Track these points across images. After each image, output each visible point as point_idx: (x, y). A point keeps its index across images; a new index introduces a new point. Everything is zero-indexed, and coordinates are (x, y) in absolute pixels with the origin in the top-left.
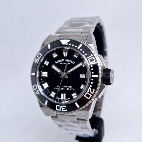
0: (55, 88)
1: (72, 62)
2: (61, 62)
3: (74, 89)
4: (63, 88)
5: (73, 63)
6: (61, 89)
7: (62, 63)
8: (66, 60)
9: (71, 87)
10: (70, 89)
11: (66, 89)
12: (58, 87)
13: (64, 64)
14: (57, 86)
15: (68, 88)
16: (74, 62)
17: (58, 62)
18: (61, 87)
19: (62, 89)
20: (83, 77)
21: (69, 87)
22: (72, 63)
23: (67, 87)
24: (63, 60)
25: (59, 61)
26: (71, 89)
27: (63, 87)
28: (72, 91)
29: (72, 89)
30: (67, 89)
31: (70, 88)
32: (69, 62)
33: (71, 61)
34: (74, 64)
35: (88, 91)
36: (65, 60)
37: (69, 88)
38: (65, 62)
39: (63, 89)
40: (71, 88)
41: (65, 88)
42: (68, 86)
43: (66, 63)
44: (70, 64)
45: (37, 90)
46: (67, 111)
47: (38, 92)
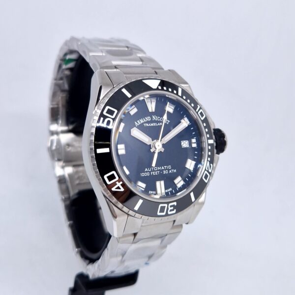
0: (143, 175)
2: (145, 123)
3: (175, 171)
4: (156, 172)
5: (167, 122)
6: (154, 174)
7: (147, 125)
8: (154, 118)
9: (170, 167)
10: (169, 171)
11: (163, 172)
12: (146, 172)
13: (152, 125)
14: (146, 170)
15: (165, 170)
17: (139, 123)
18: (154, 171)
23: (163, 168)
24: (148, 119)
25: (142, 121)
26: (170, 172)
27: (156, 169)
28: (173, 173)
30: (165, 172)
31: (169, 170)
32: (160, 122)
33: (162, 120)
34: (168, 124)
36: (152, 118)
37: (167, 169)
38: (152, 122)
39: (157, 173)
40: (171, 169)
41: (159, 170)
42: (165, 167)
43: (154, 124)
44: (161, 124)
45: (117, 183)
46: (176, 213)
47: (121, 187)
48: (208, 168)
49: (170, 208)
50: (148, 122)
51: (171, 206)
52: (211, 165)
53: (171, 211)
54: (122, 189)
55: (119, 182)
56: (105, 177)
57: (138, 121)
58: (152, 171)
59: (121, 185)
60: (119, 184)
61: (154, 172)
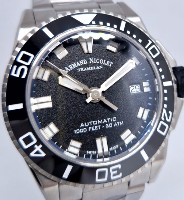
0: (77, 131)
1: (106, 62)
2: (79, 67)
3: (122, 123)
4: (96, 127)
5: (109, 64)
6: (93, 130)
7: (82, 70)
8: (92, 60)
9: (114, 119)
10: (113, 125)
11: (105, 126)
12: (83, 128)
13: (89, 69)
14: (82, 125)
15: (108, 123)
16: (111, 63)
17: (71, 68)
18: (93, 125)
19: (94, 128)
20: (136, 92)
21: (110, 120)
22: (107, 64)
23: (105, 121)
24: (84, 62)
25: (75, 66)
26: (115, 124)
27: (95, 123)
28: (120, 126)
29: (118, 123)
30: (108, 126)
31: (113, 123)
32: (99, 65)
33: (103, 62)
34: (110, 66)
37: (110, 122)
39: (98, 128)
40: (116, 122)
41: (100, 124)
42: (108, 119)
43: (92, 68)
44: (101, 67)
45: (36, 146)
46: (123, 177)
47: (41, 151)
48: (165, 117)
49: (112, 173)
50: (83, 66)
51: (113, 170)
52: (170, 113)
53: (114, 175)
54: (43, 154)
55: (38, 145)
56: (21, 139)
57: (69, 66)
58: (89, 126)
59: (41, 148)
60: (38, 148)
61: (93, 128)
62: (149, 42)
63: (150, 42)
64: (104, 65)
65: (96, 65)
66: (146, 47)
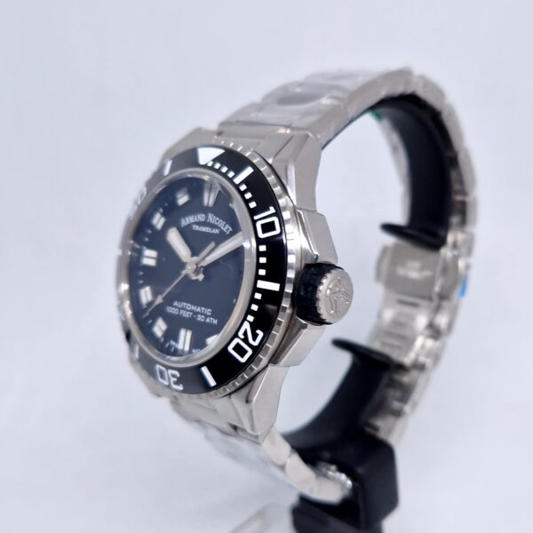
0: (169, 309)
1: (224, 226)
2: (196, 223)
3: (215, 322)
4: (188, 313)
5: (228, 230)
6: (184, 315)
7: (197, 228)
8: (211, 218)
9: (209, 312)
10: (206, 319)
11: (197, 317)
12: (175, 307)
13: (204, 230)
14: (176, 303)
15: (201, 314)
16: (231, 229)
17: (188, 222)
18: (185, 309)
19: (186, 314)
21: (204, 311)
22: (225, 230)
23: (199, 309)
24: (201, 217)
25: (192, 220)
26: (208, 320)
27: (189, 307)
28: (210, 325)
29: (212, 319)
30: (199, 318)
31: (206, 316)
32: (217, 227)
33: (222, 224)
35: (241, 334)
36: (207, 217)
37: (204, 314)
38: (205, 224)
39: (189, 315)
40: (210, 316)
41: (193, 311)
42: (203, 309)
44: (218, 232)
46: (183, 391)
48: (245, 333)
49: (172, 379)
50: (200, 224)
51: (172, 376)
52: (260, 334)
53: (174, 383)
57: (187, 219)
58: (182, 308)
62: (269, 210)
63: (272, 210)
64: (221, 231)
65: (213, 226)
66: (256, 218)
